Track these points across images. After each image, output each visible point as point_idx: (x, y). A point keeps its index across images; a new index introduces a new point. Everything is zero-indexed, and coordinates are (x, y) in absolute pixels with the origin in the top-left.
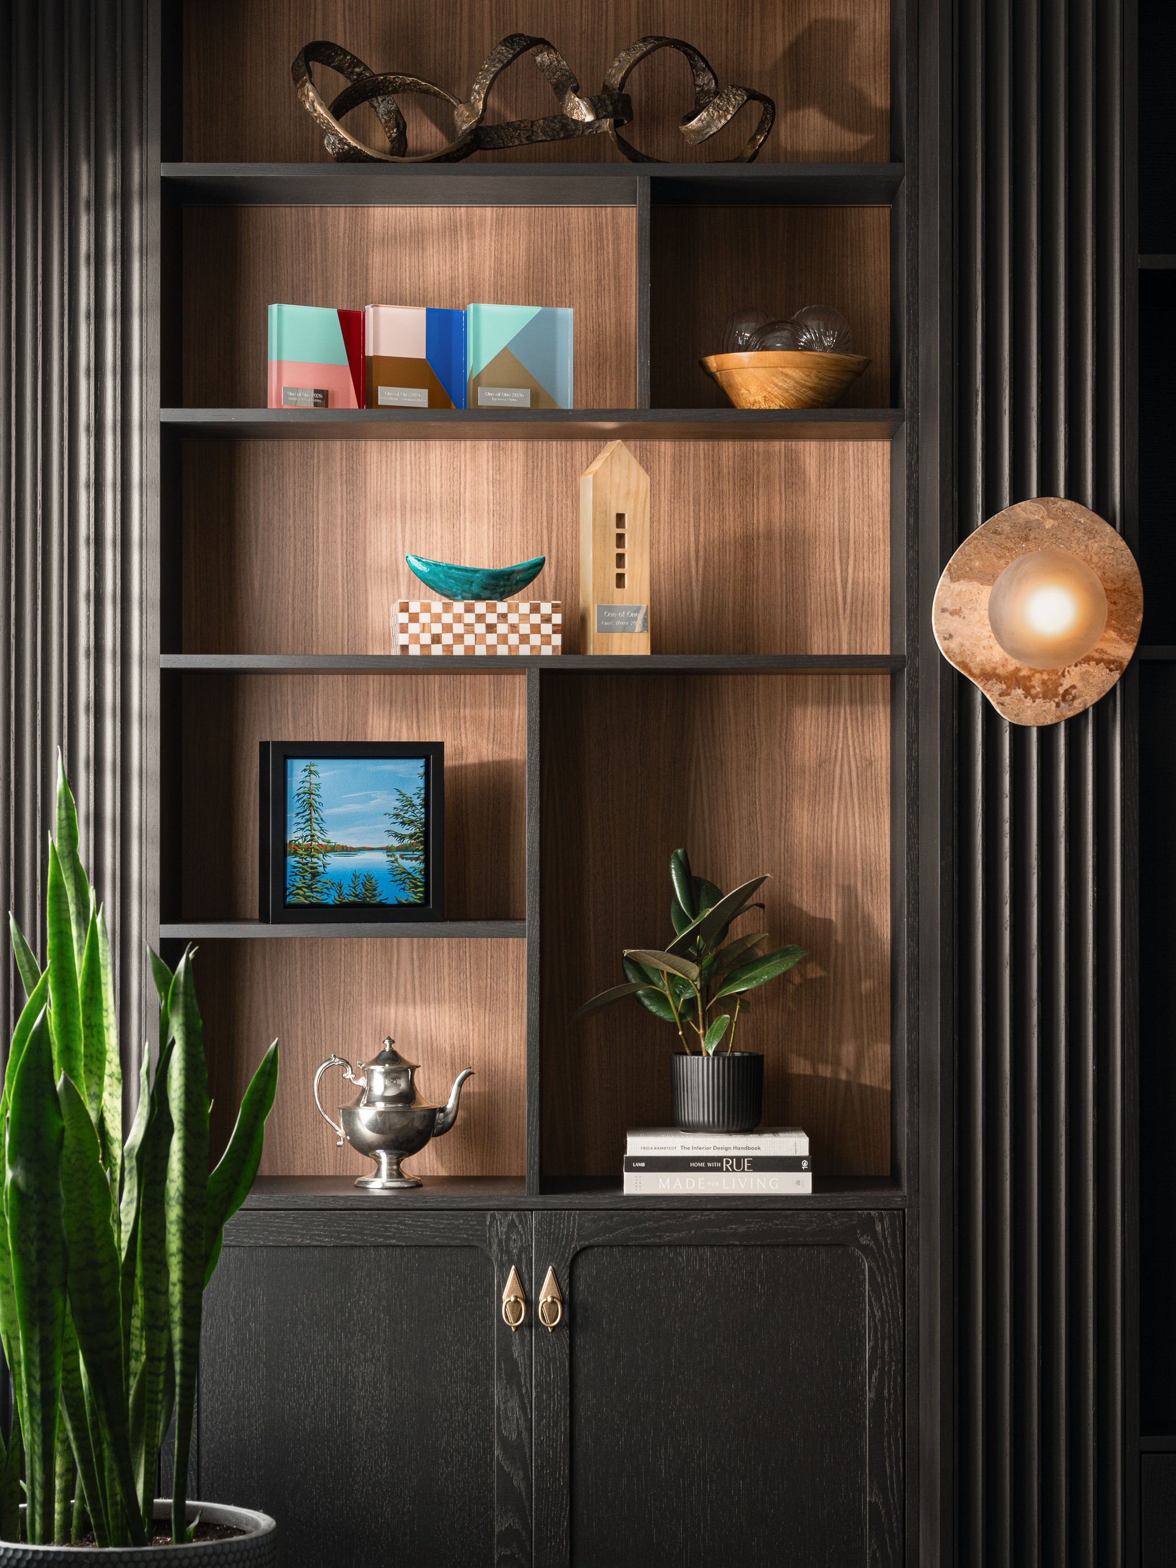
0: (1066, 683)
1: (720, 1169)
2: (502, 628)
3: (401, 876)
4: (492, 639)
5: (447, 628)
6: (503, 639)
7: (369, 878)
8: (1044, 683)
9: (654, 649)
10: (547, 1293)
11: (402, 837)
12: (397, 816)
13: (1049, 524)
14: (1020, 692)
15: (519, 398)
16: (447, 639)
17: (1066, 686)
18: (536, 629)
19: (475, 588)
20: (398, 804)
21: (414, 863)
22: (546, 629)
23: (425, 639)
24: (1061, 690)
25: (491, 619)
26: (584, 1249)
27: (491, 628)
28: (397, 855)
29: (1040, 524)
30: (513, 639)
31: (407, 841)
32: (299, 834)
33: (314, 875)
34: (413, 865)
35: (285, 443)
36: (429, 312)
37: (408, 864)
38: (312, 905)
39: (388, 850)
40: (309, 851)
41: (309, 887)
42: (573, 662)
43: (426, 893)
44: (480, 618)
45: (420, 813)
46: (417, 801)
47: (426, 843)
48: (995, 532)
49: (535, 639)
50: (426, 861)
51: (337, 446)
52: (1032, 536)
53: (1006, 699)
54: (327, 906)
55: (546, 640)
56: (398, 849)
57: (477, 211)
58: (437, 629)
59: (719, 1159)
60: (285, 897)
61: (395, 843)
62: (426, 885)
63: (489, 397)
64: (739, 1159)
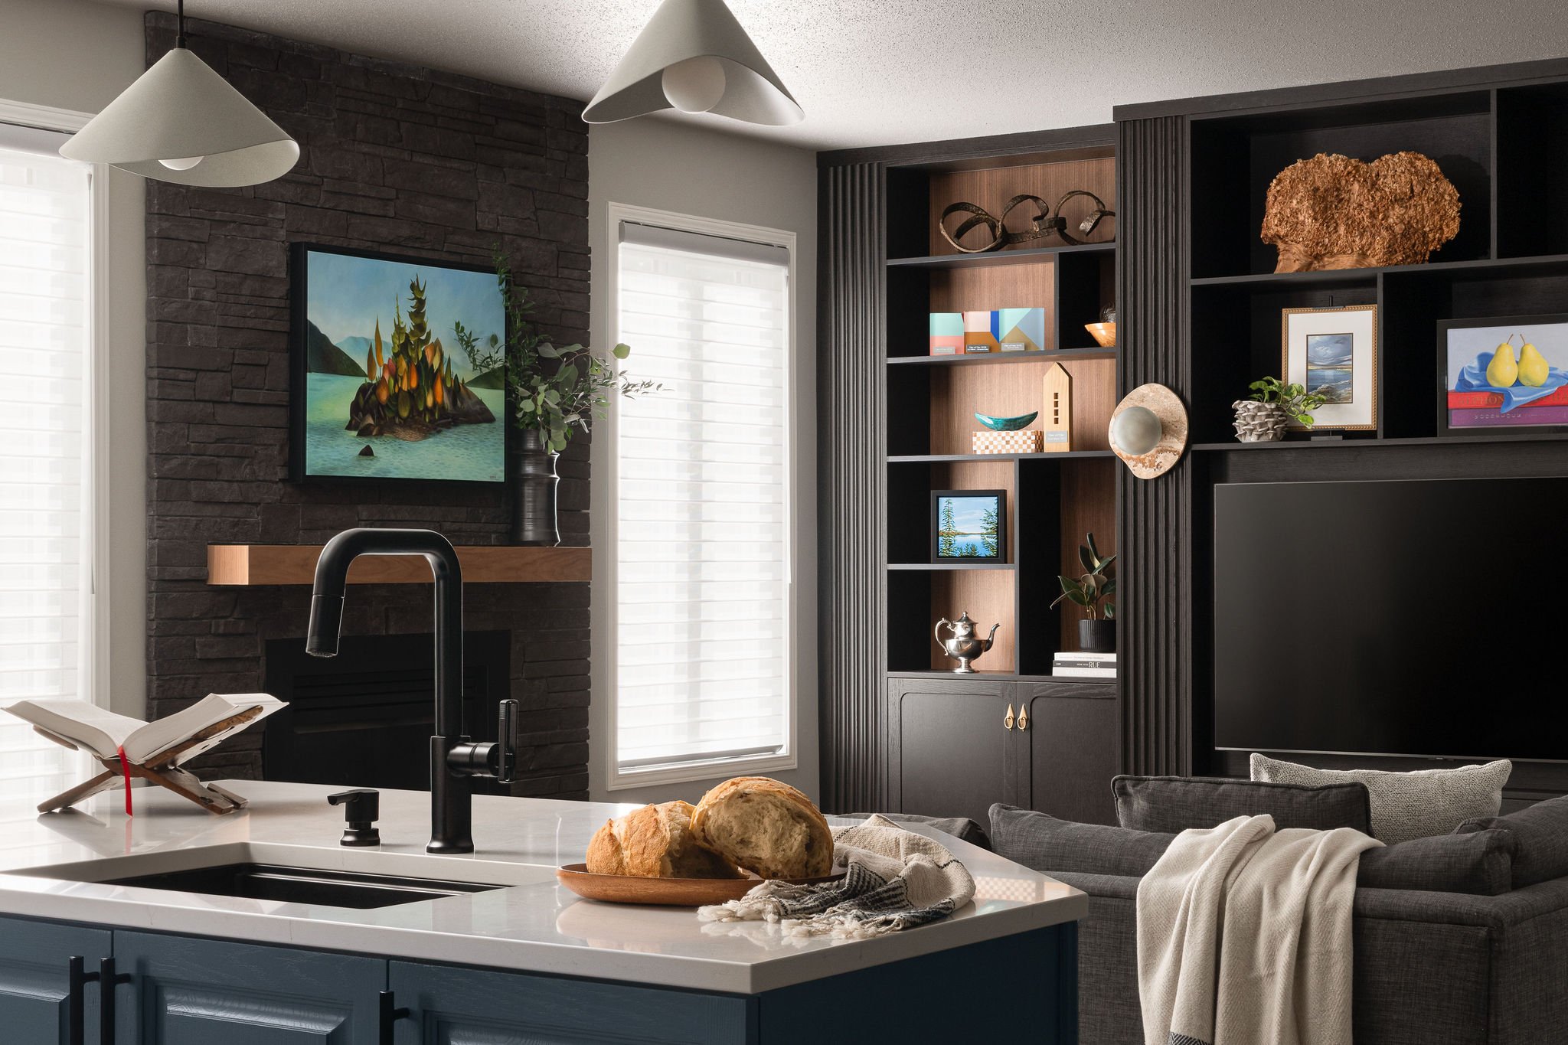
0: (1158, 461)
1: (1088, 667)
2: (1012, 442)
3: (987, 545)
4: (1008, 447)
5: (991, 443)
6: (1012, 447)
7: (973, 546)
8: (1150, 461)
9: (1071, 448)
10: (1023, 714)
11: (987, 529)
12: (985, 520)
13: (1151, 394)
14: (1141, 465)
15: (1020, 347)
16: (991, 447)
17: (1158, 462)
18: (1025, 442)
19: (1000, 426)
20: (986, 516)
21: (993, 540)
22: (1029, 442)
23: (983, 448)
24: (1156, 464)
25: (1008, 438)
26: (1036, 697)
27: (1008, 442)
28: (986, 536)
29: (1148, 395)
30: (1016, 447)
31: (989, 531)
32: (944, 528)
33: (950, 545)
34: (993, 541)
35: (977, 366)
36: (992, 312)
37: (990, 540)
38: (949, 557)
39: (981, 534)
40: (948, 535)
41: (948, 549)
42: (1040, 456)
43: (997, 552)
44: (1003, 438)
45: (995, 519)
46: (994, 514)
47: (997, 531)
48: (1131, 399)
49: (1025, 447)
50: (997, 539)
51: (985, 367)
52: (1145, 399)
53: (1135, 468)
54: (956, 557)
55: (1029, 447)
56: (985, 534)
57: (1036, 265)
58: (987, 443)
59: (1088, 662)
60: (938, 553)
61: (985, 531)
62: (997, 549)
63: (1006, 347)
64: (1095, 663)
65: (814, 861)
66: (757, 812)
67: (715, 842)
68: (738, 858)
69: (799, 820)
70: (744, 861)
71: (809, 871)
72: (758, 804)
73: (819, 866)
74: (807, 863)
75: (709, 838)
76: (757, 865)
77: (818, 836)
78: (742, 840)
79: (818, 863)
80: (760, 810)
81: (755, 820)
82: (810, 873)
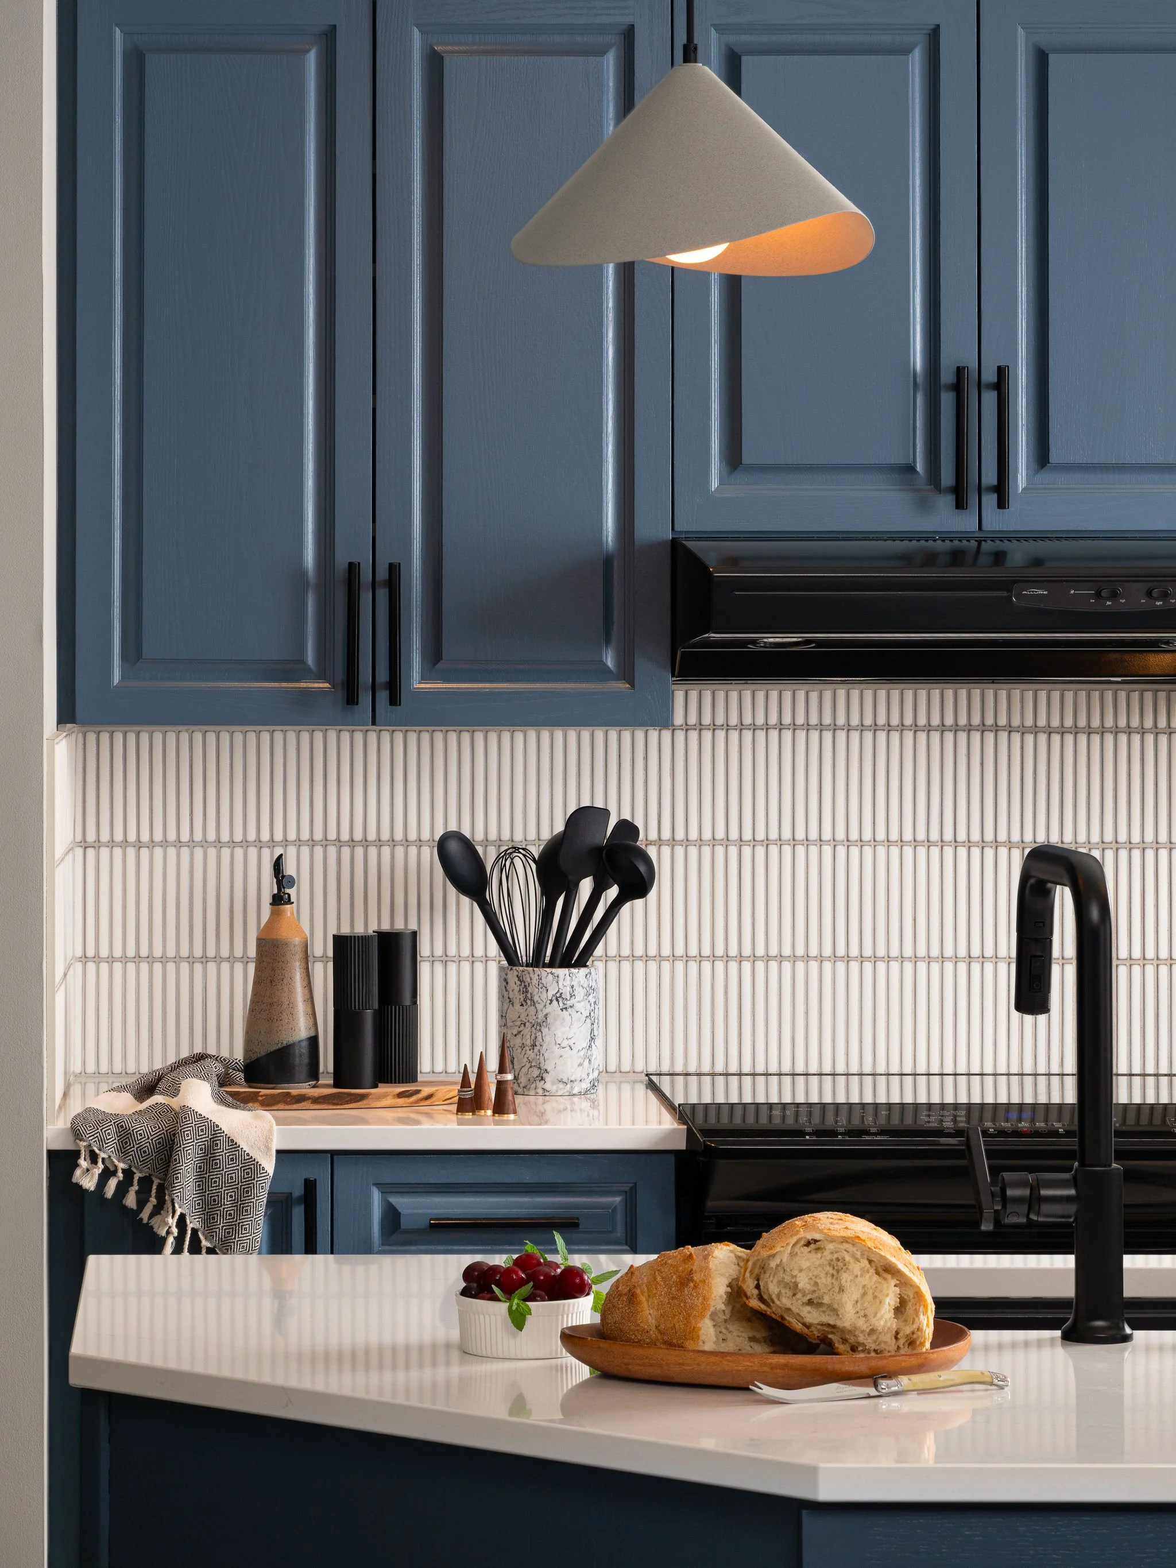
65: (907, 1330)
66: (830, 1265)
67: (773, 1302)
68: (804, 1324)
69: (886, 1275)
70: (813, 1329)
71: (902, 1341)
72: (832, 1253)
73: (915, 1336)
74: (897, 1333)
75: (766, 1297)
76: (830, 1336)
77: (912, 1296)
78: (810, 1300)
79: (913, 1333)
80: (834, 1262)
81: (827, 1274)
82: (901, 1346)
